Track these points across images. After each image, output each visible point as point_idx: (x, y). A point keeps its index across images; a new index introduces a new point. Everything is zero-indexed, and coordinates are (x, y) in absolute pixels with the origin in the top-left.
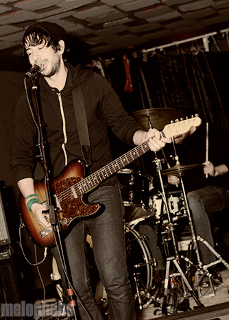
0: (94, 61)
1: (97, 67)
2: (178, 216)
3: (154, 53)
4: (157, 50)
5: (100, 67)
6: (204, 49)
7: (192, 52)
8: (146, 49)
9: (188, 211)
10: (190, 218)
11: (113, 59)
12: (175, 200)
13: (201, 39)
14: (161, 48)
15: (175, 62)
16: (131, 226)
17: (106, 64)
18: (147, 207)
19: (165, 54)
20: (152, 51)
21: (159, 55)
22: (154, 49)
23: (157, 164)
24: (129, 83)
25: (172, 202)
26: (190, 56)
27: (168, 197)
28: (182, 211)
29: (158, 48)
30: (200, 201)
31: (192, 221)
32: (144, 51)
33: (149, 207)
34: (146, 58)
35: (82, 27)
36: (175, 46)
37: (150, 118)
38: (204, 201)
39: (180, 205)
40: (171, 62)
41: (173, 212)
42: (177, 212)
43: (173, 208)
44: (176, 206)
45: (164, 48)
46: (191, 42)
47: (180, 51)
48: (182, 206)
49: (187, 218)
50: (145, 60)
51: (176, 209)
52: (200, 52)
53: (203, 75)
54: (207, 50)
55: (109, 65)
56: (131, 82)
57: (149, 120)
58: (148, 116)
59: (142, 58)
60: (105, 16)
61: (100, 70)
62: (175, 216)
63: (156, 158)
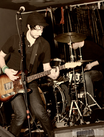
0: (47, 8)
1: (49, 11)
2: (79, 82)
3: (75, 7)
4: (77, 6)
5: (50, 11)
6: (98, 7)
7: (92, 9)
8: (72, 5)
9: (84, 80)
10: (84, 84)
11: (56, 8)
12: (78, 75)
13: (97, 3)
14: (79, 5)
15: (84, 12)
16: (58, 85)
17: (53, 10)
19: (80, 8)
20: (75, 6)
21: (77, 8)
23: (72, 58)
25: (77, 76)
27: (75, 73)
28: (81, 80)
29: (77, 5)
30: (90, 77)
31: (85, 85)
33: (66, 77)
34: (72, 9)
36: (85, 5)
37: (71, 37)
38: (91, 76)
39: (80, 77)
40: (82, 12)
41: (77, 80)
42: (79, 80)
43: (77, 78)
45: (80, 6)
46: (93, 4)
47: (87, 8)
48: (81, 78)
49: (83, 83)
50: (71, 10)
51: (78, 79)
52: (96, 9)
53: (96, 19)
54: (99, 8)
55: (55, 11)
56: (63, 20)
57: (70, 37)
58: (70, 36)
61: (50, 12)
62: (78, 82)
63: (72, 55)
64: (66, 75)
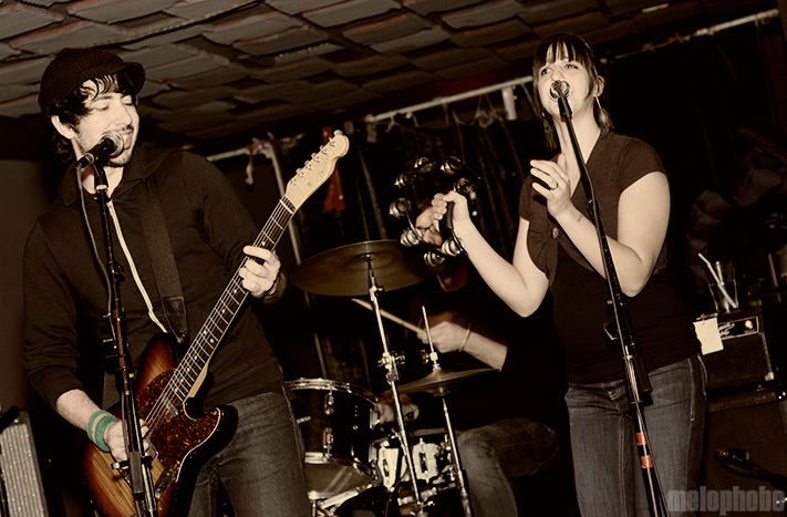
0: (255, 140)
1: (263, 156)
2: (437, 486)
3: (393, 123)
4: (399, 118)
5: (270, 154)
6: (504, 114)
7: (477, 121)
8: (375, 115)
9: (460, 473)
10: (464, 490)
11: (299, 137)
12: (430, 450)
13: (499, 93)
14: (408, 111)
15: (439, 143)
16: (329, 508)
17: (285, 147)
18: (366, 465)
19: (417, 125)
20: (389, 120)
21: (403, 129)
22: (391, 114)
23: (389, 367)
24: (335, 190)
25: (422, 455)
26: (472, 130)
27: (413, 442)
28: (446, 476)
29: (402, 111)
30: (488, 455)
31: (469, 497)
32: (370, 118)
33: (369, 465)
34: (375, 134)
35: (226, 62)
36: (440, 107)
37: (372, 263)
38: (496, 451)
39: (442, 461)
40: (429, 143)
41: (426, 476)
42: (435, 478)
43: (424, 468)
44: (431, 463)
45: (414, 113)
46: (477, 98)
47: (452, 119)
48: (446, 462)
49: (457, 490)
50: (372, 139)
51: (432, 472)
52: (496, 121)
53: (503, 172)
54: (512, 116)
55: (291, 150)
56: (340, 190)
57: (370, 267)
58: (369, 260)
59: (365, 134)
60: (276, 37)
61: (270, 161)
62: (430, 486)
63: (386, 354)
64: (364, 456)
